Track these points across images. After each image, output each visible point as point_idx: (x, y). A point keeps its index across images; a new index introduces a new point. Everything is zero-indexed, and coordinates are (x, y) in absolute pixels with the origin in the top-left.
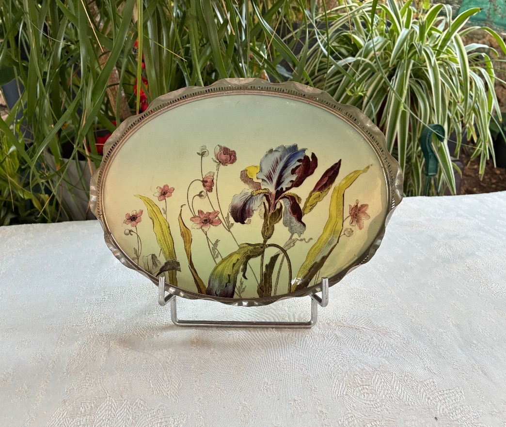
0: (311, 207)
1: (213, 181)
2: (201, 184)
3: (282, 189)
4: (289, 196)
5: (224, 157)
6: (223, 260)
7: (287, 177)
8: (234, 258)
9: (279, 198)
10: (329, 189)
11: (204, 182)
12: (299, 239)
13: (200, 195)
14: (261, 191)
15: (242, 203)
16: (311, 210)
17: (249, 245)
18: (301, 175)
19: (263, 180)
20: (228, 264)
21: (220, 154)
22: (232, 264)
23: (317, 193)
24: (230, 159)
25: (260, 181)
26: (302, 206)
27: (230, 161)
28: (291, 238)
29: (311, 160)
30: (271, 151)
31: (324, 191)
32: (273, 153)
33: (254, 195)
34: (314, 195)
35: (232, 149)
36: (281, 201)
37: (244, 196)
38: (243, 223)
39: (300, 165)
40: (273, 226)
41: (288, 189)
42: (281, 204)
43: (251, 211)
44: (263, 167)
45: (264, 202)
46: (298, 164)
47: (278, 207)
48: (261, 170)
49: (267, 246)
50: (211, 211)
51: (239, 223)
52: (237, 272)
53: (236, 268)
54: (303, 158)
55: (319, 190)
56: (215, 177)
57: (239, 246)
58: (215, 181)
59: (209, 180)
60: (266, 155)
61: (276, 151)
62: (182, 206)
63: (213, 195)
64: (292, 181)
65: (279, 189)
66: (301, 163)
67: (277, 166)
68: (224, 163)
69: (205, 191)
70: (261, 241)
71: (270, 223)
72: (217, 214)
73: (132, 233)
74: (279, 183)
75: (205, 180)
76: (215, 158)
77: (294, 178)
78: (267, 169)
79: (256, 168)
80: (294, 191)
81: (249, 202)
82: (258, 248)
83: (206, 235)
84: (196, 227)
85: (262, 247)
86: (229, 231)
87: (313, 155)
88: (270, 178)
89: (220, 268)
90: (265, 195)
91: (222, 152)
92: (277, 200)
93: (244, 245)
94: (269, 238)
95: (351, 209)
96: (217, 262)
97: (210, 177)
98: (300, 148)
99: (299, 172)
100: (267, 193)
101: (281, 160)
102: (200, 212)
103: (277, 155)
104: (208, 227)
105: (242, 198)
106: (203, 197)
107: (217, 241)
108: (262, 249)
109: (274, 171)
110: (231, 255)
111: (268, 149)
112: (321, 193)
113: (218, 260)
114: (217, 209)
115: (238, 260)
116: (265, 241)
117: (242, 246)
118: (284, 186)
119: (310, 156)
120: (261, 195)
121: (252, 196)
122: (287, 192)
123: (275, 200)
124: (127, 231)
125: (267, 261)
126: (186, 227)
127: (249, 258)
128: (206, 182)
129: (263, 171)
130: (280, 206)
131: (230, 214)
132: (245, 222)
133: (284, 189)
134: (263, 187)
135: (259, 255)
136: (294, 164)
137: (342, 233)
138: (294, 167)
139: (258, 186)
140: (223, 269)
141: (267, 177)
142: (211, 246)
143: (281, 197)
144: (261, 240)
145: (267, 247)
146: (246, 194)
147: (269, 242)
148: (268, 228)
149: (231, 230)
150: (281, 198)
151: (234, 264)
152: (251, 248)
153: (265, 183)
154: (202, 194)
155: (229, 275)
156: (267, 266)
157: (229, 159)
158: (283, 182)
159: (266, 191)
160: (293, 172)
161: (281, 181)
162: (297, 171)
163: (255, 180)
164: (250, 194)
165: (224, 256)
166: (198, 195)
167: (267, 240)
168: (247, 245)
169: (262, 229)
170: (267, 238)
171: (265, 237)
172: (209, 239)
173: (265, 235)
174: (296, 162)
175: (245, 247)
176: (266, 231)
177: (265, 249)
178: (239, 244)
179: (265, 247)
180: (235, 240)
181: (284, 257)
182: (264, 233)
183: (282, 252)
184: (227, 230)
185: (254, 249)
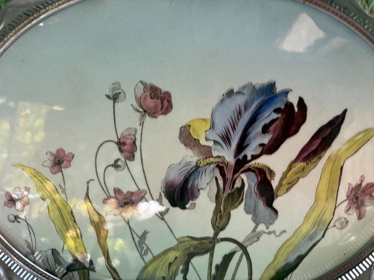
0: (290, 185)
1: (134, 143)
2: (115, 148)
3: (245, 156)
4: (257, 168)
5: (150, 103)
6: (155, 258)
7: (255, 138)
8: (172, 256)
9: (240, 171)
10: (320, 158)
11: (120, 144)
12: (267, 231)
13: (116, 165)
14: (212, 160)
15: (183, 177)
16: (288, 190)
17: (193, 238)
18: (278, 135)
19: (215, 142)
20: (162, 263)
21: (145, 98)
22: (167, 263)
23: (300, 165)
24: (163, 106)
25: (211, 144)
26: (275, 183)
27: (162, 109)
28: (254, 230)
29: (296, 109)
30: (230, 93)
31: (313, 161)
32: (234, 96)
33: (201, 165)
34: (296, 168)
35: (164, 89)
36: (244, 176)
37: (186, 168)
38: (183, 207)
39: (277, 119)
40: (229, 214)
41: (254, 157)
42: (243, 180)
43: (196, 190)
44: (217, 122)
45: (216, 178)
46: (275, 116)
47: (238, 184)
48: (213, 126)
49: (219, 240)
50: (134, 189)
51: (178, 209)
52: (175, 274)
53: (173, 268)
54: (283, 107)
55: (304, 160)
56: (138, 136)
57: (177, 240)
58: (138, 143)
59: (128, 142)
60: (222, 101)
61: (238, 93)
62: (88, 183)
63: (135, 166)
64: (262, 145)
65: (241, 157)
66: (279, 115)
67: (238, 119)
68: (153, 114)
69: (123, 159)
71: (225, 209)
72: (143, 194)
73: (19, 220)
74: (241, 147)
75: (122, 141)
76: (135, 104)
77: (266, 139)
78: (222, 124)
79: (204, 123)
80: (265, 161)
81: (193, 177)
82: (205, 243)
83: (128, 223)
84: (112, 213)
85: (211, 242)
86: (163, 219)
87: (301, 101)
88: (227, 139)
89: (150, 268)
90: (218, 166)
91: (148, 93)
92: (238, 174)
93: (186, 239)
94: (222, 229)
95: (351, 189)
96: (147, 261)
97: (129, 137)
98: (279, 88)
99: (275, 130)
100: (222, 163)
101: (246, 109)
102: (117, 191)
103: (240, 100)
104: (131, 214)
105: (183, 170)
106: (120, 169)
107: (145, 233)
108: (210, 245)
109: (234, 128)
110: (165, 252)
111: (224, 90)
112: (307, 164)
113: (148, 258)
114: (143, 187)
115: (176, 258)
116: (216, 234)
117: (182, 240)
118: (249, 152)
119: (295, 102)
120: (212, 166)
121: (197, 167)
122: (253, 162)
123: (234, 174)
124: (12, 218)
125: (218, 259)
126: (98, 213)
127: (191, 256)
128: (124, 144)
129: (216, 127)
130: (240, 182)
131: (163, 194)
132: (187, 206)
133: (249, 158)
134: (215, 154)
135: (206, 252)
136: (269, 116)
137: (332, 224)
138: (267, 121)
139: (207, 152)
140: (155, 270)
141: (223, 138)
142: (137, 239)
143: (242, 169)
144: (210, 233)
145: (218, 242)
146: (188, 164)
147: (222, 235)
148: (221, 216)
149: (166, 217)
150: (242, 172)
151: (170, 264)
152: (195, 242)
153: (219, 148)
154: (119, 163)
155: (163, 277)
156: (217, 267)
157: (160, 106)
158: (247, 145)
159: (220, 160)
160: (265, 129)
161: (245, 144)
162: (272, 128)
163: (203, 142)
164: (194, 164)
165: (156, 252)
166: (112, 165)
167: (219, 232)
168: (189, 239)
169: (213, 217)
170: (219, 229)
171: (217, 228)
172: (133, 230)
173: (216, 225)
174: (272, 112)
175: (187, 241)
176: (218, 220)
177: (216, 245)
178: (177, 237)
179: (216, 242)
180: (172, 232)
181: (243, 255)
182: (215, 222)
183: (240, 249)
184: (160, 218)
185: (200, 244)
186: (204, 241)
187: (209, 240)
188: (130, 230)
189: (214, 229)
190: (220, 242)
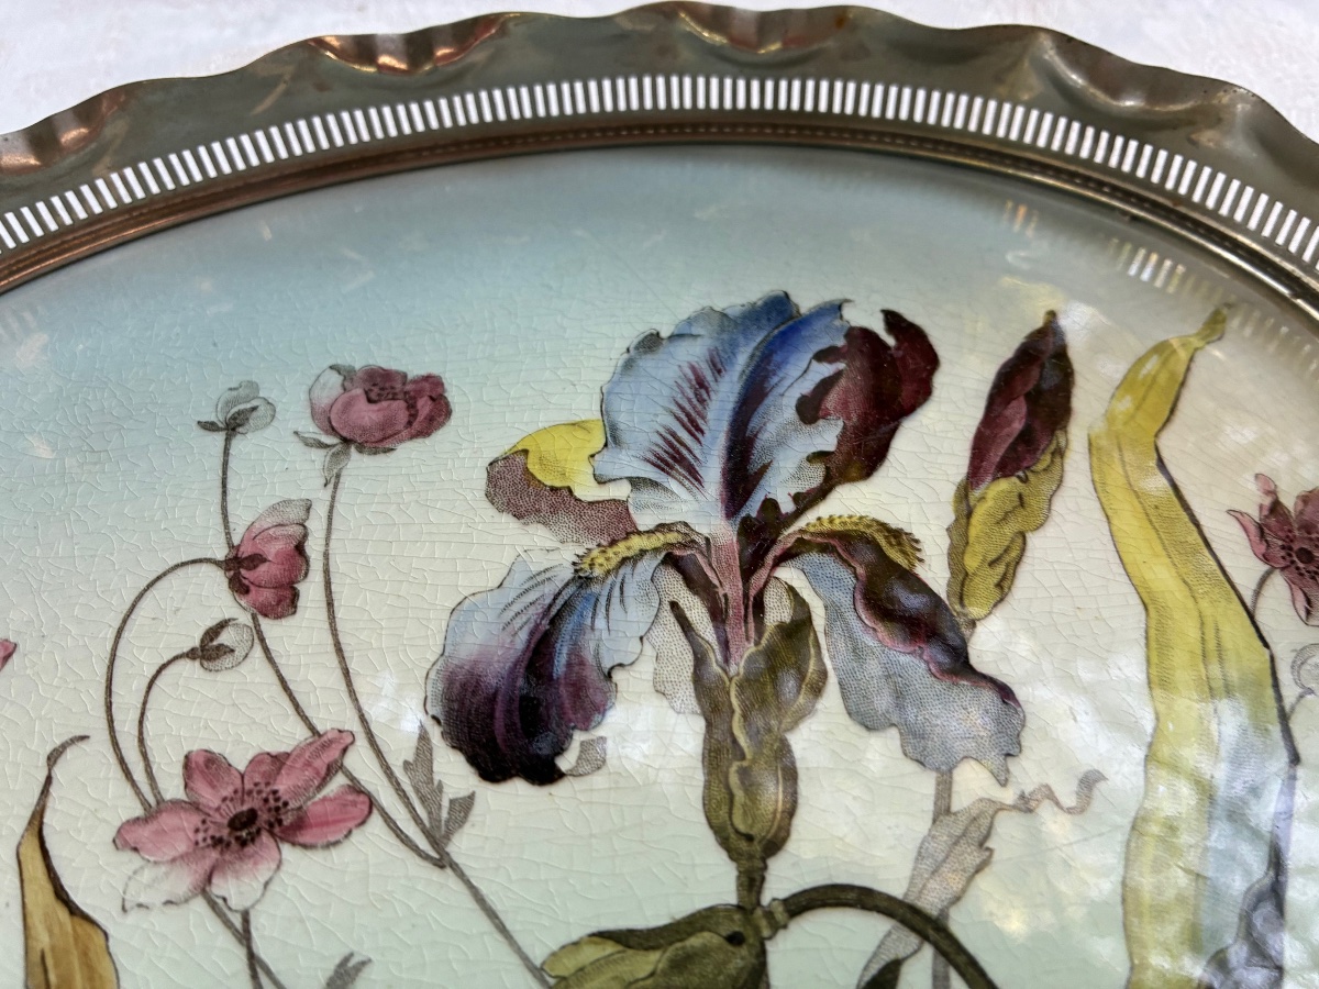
0: (1000, 569)
1: (300, 549)
2: (217, 580)
3: (770, 505)
4: (832, 534)
5: (368, 415)
7: (781, 442)
9: (769, 559)
10: (1060, 453)
11: (239, 567)
12: (1008, 796)
13: (209, 651)
14: (637, 543)
15: (523, 636)
16: (1003, 587)
17: (625, 939)
18: (864, 417)
19: (636, 483)
21: (348, 405)
23: (999, 490)
24: (413, 416)
25: (620, 491)
26: (935, 572)
27: (410, 423)
28: (943, 810)
29: (890, 341)
30: (651, 342)
31: (1040, 467)
32: (666, 348)
33: (598, 572)
34: (990, 503)
35: (415, 369)
36: (789, 574)
37: (532, 596)
38: (544, 773)
39: (838, 375)
40: (783, 751)
41: (805, 501)
42: (791, 590)
43: (592, 676)
44: (622, 419)
45: (674, 605)
46: (825, 370)
47: (778, 611)
48: (613, 438)
49: (779, 914)
50: (287, 735)
51: (518, 788)
54: (840, 342)
55: (1005, 469)
56: (316, 526)
57: (539, 972)
58: (314, 548)
59: (272, 550)
60: (629, 365)
61: (676, 337)
62: (53, 758)
63: (299, 637)
64: (820, 456)
65: (753, 508)
66: (841, 366)
67: (702, 401)
68: (378, 442)
69: (244, 618)
70: (716, 882)
71: (753, 735)
72: (334, 753)
74: (741, 478)
75: (246, 551)
76: (311, 429)
77: (827, 437)
78: (648, 419)
79: (580, 434)
80: (850, 503)
81: (568, 627)
82: (705, 952)
83: (244, 936)
84: (155, 897)
85: (735, 939)
86: (443, 862)
87: (893, 320)
88: (674, 460)
90: (671, 561)
91: (359, 391)
92: (762, 574)
93: (586, 957)
94: (774, 845)
95: (1253, 529)
97: (279, 531)
98: (805, 302)
99: (845, 404)
100: (684, 546)
101: (718, 370)
102: (201, 766)
103: (693, 353)
104: (264, 872)
105: (516, 607)
106: (227, 661)
107: (344, 973)
108: (739, 959)
109: (695, 428)
111: (632, 334)
112: (1025, 480)
114: (332, 714)
116: (752, 881)
117: (568, 966)
118: (780, 487)
119: (878, 326)
120: (647, 566)
121: (582, 580)
122: (809, 518)
123: (747, 574)
126: (73, 910)
128: (256, 560)
129: (625, 437)
130: (787, 602)
131: (435, 733)
132: (564, 763)
133: (787, 506)
134: (645, 520)
136: (800, 375)
138: (807, 386)
139: (615, 521)
141: (662, 464)
143: (776, 551)
145: (777, 927)
146: (538, 579)
147: (783, 879)
148: (745, 776)
149: (459, 848)
150: (779, 561)
152: (646, 963)
153: (647, 496)
154: (225, 638)
157: (403, 416)
158: (765, 468)
159: (672, 537)
160: (810, 410)
161: (754, 467)
162: (832, 400)
163: (587, 491)
164: (568, 574)
166: (191, 654)
167: (765, 868)
168: (610, 948)
169: (708, 786)
170: (757, 848)
171: (743, 845)
172: (269, 973)
173: (737, 832)
174: (810, 362)
175: (598, 965)
176: (739, 795)
177: (769, 946)
178: (538, 956)
179: (766, 933)
180: (502, 929)
181: (947, 978)
182: (723, 812)
183: (914, 939)
184: (426, 857)
185: (679, 964)
186: (695, 941)
187: (727, 929)
188: (254, 976)
189: (734, 854)
190: (785, 927)
